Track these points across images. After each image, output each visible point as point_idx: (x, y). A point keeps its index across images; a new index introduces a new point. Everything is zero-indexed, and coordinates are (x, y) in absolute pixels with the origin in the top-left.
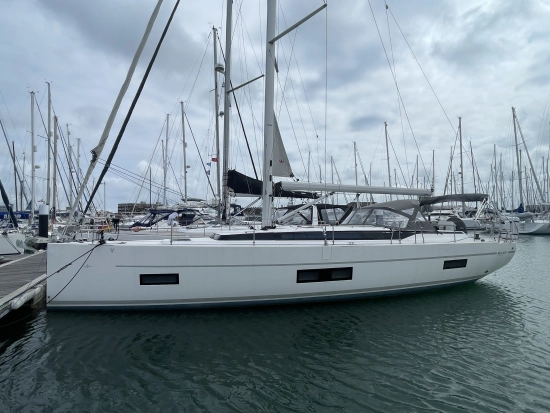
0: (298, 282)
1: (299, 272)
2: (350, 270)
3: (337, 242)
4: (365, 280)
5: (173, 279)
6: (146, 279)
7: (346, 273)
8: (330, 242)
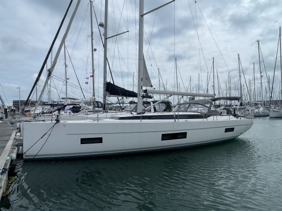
0: (162, 140)
1: (163, 135)
2: (186, 133)
3: (180, 120)
4: (192, 138)
5: (99, 140)
6: (84, 141)
7: (184, 135)
8: (177, 120)
